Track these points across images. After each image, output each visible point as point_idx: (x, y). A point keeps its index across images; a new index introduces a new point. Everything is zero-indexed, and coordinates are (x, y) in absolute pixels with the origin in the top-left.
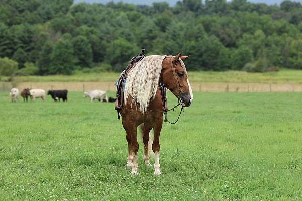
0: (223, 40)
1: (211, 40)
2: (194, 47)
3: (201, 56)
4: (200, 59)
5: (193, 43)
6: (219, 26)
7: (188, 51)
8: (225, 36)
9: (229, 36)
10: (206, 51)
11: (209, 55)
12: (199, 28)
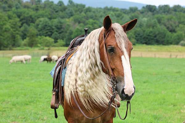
0: (168, 28)
1: (161, 28)
2: (151, 32)
3: (155, 36)
4: (155, 38)
5: (151, 29)
6: (166, 21)
7: (148, 34)
8: (169, 25)
9: (171, 26)
10: (158, 34)
11: (160, 37)
12: (155, 21)
